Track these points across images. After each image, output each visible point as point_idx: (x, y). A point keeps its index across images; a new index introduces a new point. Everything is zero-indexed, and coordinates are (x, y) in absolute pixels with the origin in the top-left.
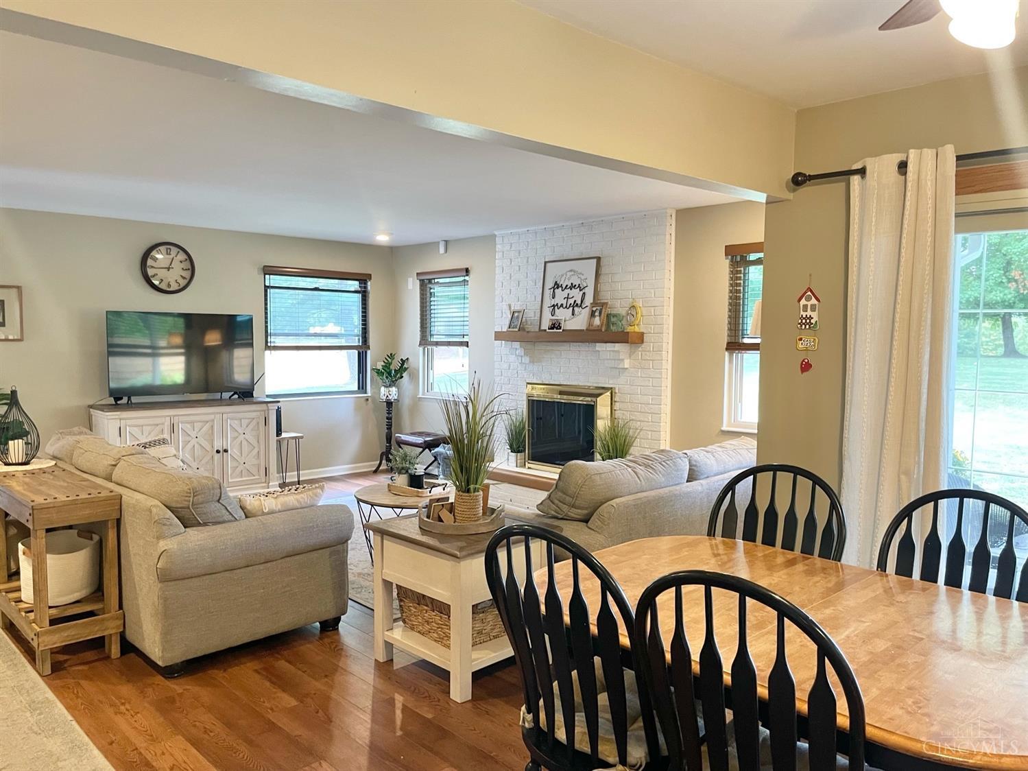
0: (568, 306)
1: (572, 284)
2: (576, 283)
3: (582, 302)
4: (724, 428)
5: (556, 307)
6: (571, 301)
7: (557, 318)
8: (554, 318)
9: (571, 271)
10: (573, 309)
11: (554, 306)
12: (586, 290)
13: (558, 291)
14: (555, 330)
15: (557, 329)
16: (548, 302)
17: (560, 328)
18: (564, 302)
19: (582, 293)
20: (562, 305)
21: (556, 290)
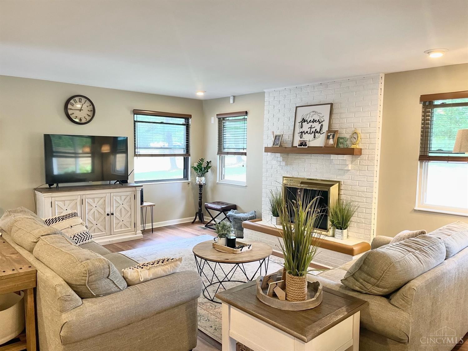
0: (311, 133)
1: (314, 119)
2: (317, 118)
3: (320, 130)
4: (416, 208)
5: (303, 133)
6: (313, 130)
7: (304, 139)
8: (302, 139)
9: (314, 112)
10: (315, 134)
11: (302, 132)
12: (323, 123)
13: (304, 124)
14: (303, 147)
15: (304, 146)
16: (298, 130)
17: (306, 146)
18: (309, 130)
19: (320, 125)
20: (307, 132)
21: (303, 123)
